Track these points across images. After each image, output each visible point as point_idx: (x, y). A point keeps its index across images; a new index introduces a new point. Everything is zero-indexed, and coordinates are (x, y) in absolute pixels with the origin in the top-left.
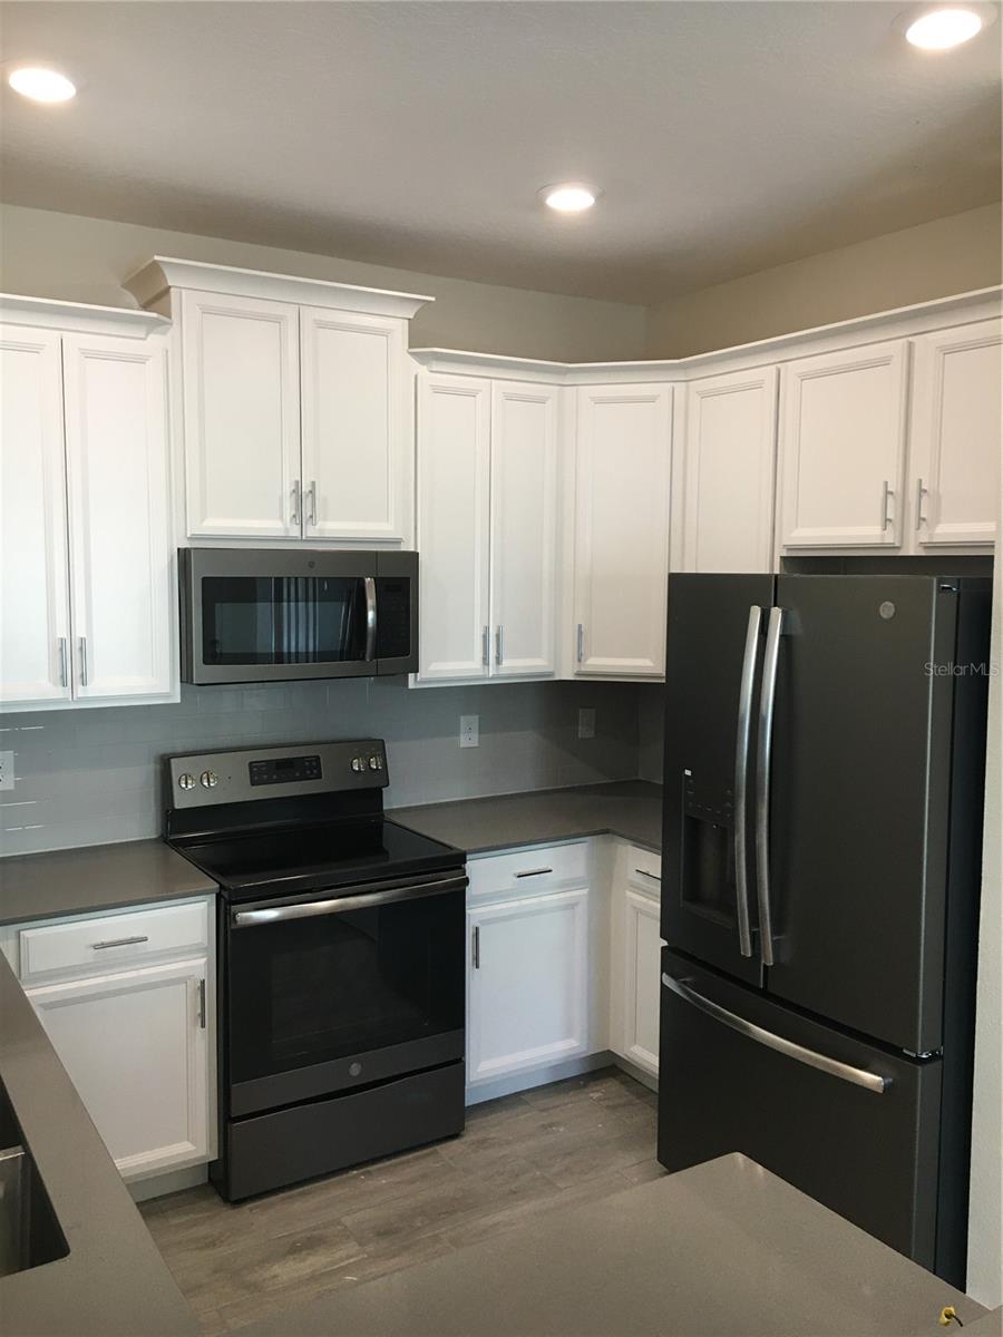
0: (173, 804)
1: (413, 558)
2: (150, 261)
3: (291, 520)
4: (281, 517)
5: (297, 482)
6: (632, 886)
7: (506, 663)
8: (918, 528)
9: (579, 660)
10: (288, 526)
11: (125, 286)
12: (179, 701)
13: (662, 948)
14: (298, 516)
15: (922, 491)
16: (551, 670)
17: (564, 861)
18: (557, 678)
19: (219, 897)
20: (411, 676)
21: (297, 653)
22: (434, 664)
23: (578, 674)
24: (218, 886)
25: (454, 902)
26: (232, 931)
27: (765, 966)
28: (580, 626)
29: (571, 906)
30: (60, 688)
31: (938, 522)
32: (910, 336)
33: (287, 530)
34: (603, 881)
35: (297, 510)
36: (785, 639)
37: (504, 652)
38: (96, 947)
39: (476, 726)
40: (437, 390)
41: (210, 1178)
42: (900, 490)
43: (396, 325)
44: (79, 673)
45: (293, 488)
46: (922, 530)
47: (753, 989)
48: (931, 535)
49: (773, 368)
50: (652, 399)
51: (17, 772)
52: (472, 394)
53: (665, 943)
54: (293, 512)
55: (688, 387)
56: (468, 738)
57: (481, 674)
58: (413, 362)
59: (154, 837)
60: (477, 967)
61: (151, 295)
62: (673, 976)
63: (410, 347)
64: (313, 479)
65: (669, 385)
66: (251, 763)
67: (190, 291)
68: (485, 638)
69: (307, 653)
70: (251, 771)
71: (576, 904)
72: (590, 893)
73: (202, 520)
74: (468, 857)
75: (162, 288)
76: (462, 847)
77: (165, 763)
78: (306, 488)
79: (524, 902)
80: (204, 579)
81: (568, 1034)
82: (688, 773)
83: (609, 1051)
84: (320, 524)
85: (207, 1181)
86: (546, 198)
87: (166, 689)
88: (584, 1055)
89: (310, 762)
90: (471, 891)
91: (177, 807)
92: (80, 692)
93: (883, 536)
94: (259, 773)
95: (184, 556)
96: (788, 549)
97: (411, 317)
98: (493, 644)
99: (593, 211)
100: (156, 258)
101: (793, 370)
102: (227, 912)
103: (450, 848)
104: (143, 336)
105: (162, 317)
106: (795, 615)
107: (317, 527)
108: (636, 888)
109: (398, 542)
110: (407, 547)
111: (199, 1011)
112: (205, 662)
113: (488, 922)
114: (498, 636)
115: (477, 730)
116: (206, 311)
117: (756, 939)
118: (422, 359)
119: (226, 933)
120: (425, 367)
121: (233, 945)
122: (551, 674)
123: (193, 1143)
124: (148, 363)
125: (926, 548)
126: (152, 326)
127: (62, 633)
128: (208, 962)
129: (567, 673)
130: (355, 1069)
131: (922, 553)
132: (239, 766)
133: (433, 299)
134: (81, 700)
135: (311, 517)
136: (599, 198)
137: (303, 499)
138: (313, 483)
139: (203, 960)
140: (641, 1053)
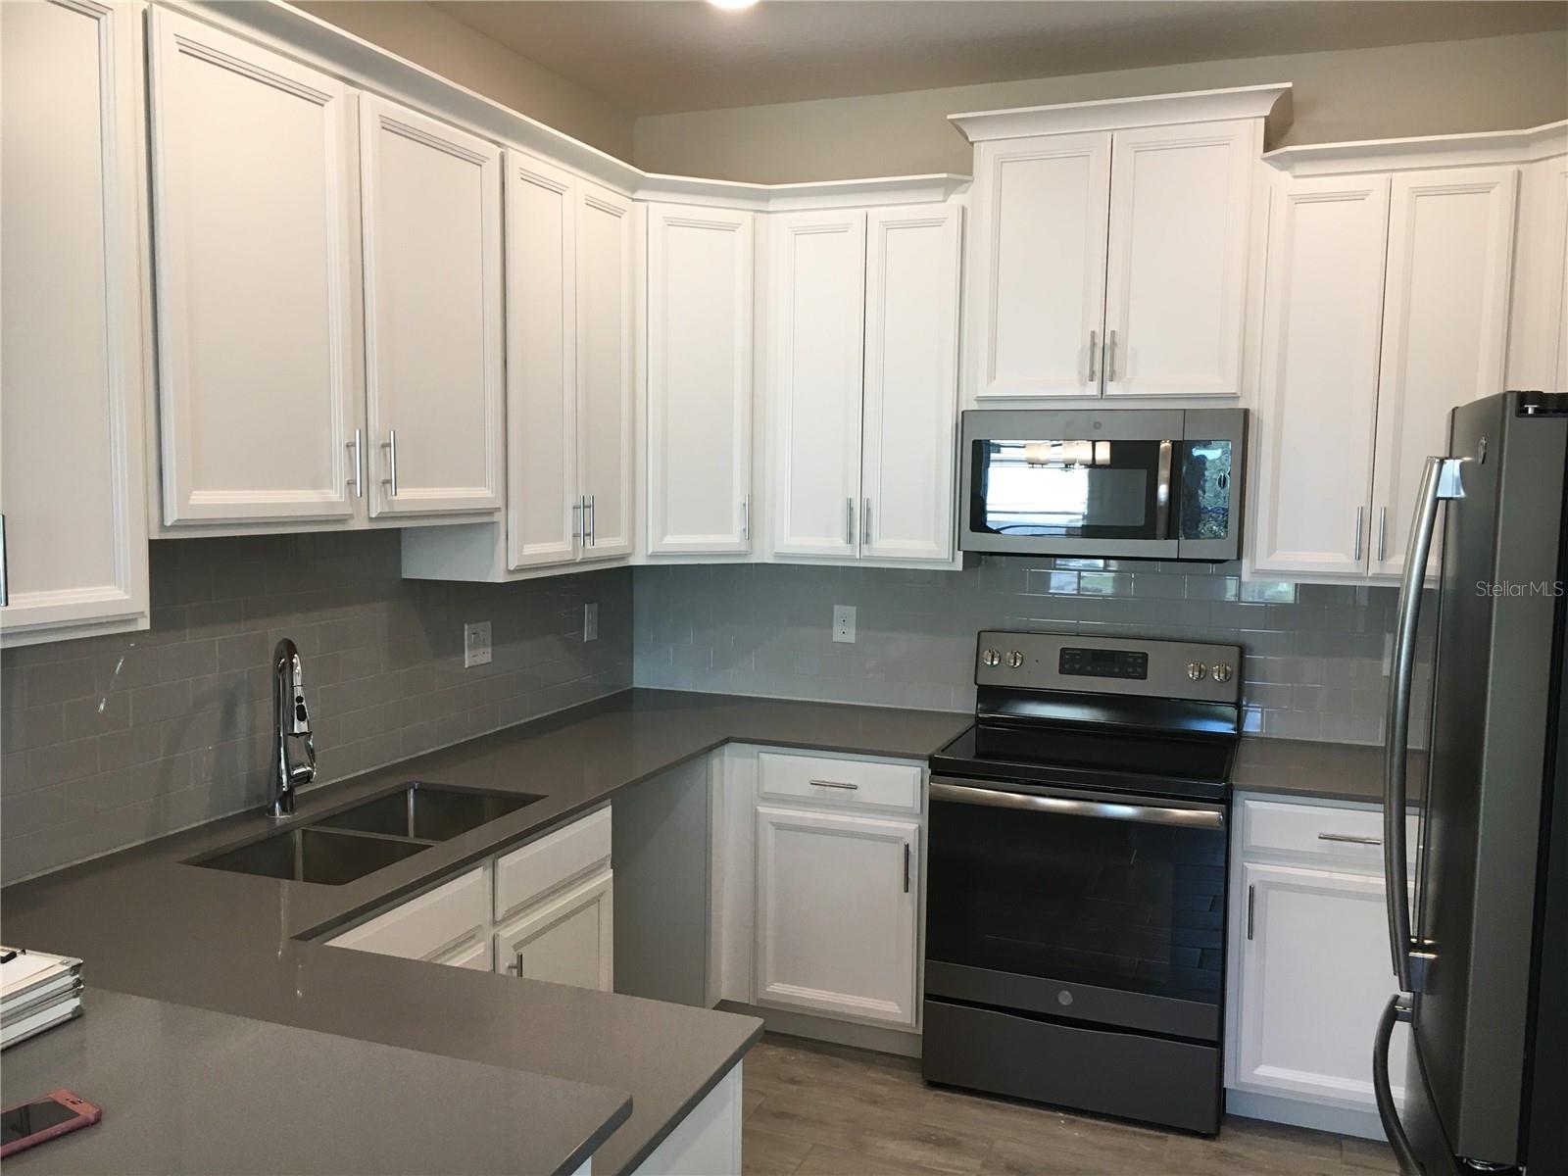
104: (941, 199)
139: (914, 826)
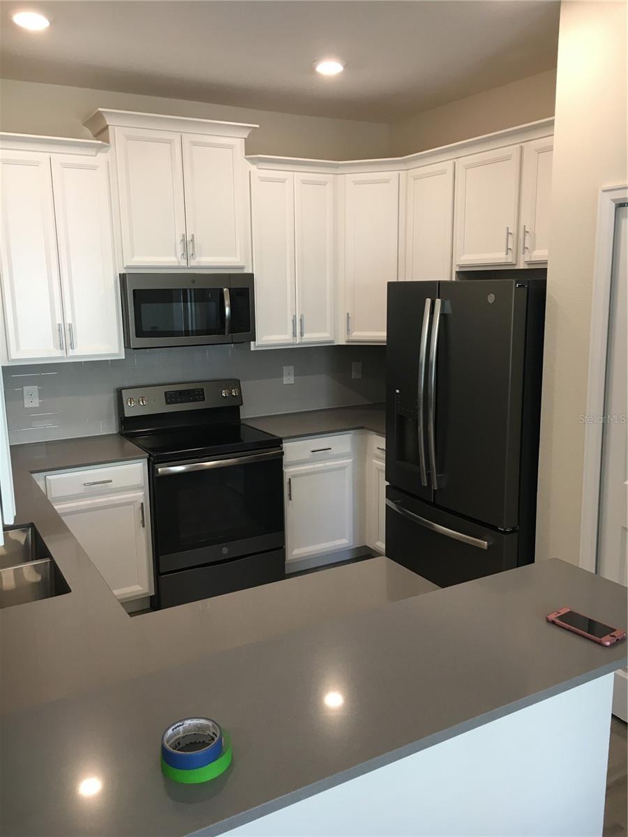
0: (124, 415)
1: (250, 277)
2: (97, 111)
3: (181, 257)
4: (176, 256)
5: (184, 235)
6: (377, 457)
7: (306, 336)
8: (523, 253)
9: (348, 334)
10: (180, 260)
11: (83, 125)
13: (387, 486)
14: (186, 255)
15: (526, 232)
16: (331, 339)
17: (341, 444)
18: (336, 344)
19: (149, 461)
20: (252, 343)
21: (194, 331)
22: (264, 336)
23: (348, 342)
24: (148, 454)
25: (276, 465)
26: (157, 477)
27: (434, 491)
28: (348, 314)
29: (343, 468)
30: (60, 351)
31: (534, 250)
32: (523, 142)
33: (179, 262)
34: (361, 455)
35: (184, 251)
36: (443, 316)
37: (305, 329)
39: (292, 372)
40: (263, 180)
41: (151, 605)
42: (515, 231)
43: (237, 142)
44: (69, 342)
45: (182, 238)
46: (525, 254)
47: (428, 503)
48: (530, 257)
49: (451, 162)
50: (387, 181)
51: (41, 397)
52: (283, 181)
53: (388, 484)
54: (182, 252)
55: (407, 174)
56: (289, 379)
57: (291, 342)
58: (248, 163)
59: (115, 432)
60: (290, 499)
61: (101, 132)
62: (389, 499)
63: (246, 154)
64: (193, 233)
65: (397, 172)
66: (166, 392)
67: (119, 128)
68: (294, 321)
71: (346, 467)
72: (354, 461)
73: (133, 257)
74: (284, 441)
75: (104, 126)
76: (281, 436)
77: (119, 393)
78: (189, 238)
80: (134, 290)
81: (343, 537)
82: (398, 391)
83: (366, 546)
84: (198, 259)
85: (149, 607)
86: (316, 67)
87: (117, 351)
88: (352, 548)
89: (198, 391)
90: (287, 459)
91: (126, 416)
92: (71, 353)
93: (507, 259)
94: (171, 398)
95: (123, 278)
96: (460, 267)
97: (246, 137)
98: (299, 324)
99: (342, 74)
100: (100, 109)
101: (462, 163)
102: (153, 468)
103: (274, 436)
105: (104, 143)
106: (447, 303)
107: (196, 260)
108: (378, 458)
109: (242, 268)
111: (141, 519)
112: (137, 336)
113: (295, 476)
114: (301, 320)
115: (293, 374)
116: (129, 138)
117: (429, 476)
118: (252, 161)
119: (153, 478)
120: (255, 166)
121: (158, 485)
122: (333, 342)
123: (142, 587)
124: (98, 169)
125: (529, 264)
126: (99, 148)
127: (59, 321)
128: (144, 494)
129: (341, 341)
130: (225, 550)
131: (527, 267)
132: (160, 394)
133: (258, 126)
134: (71, 357)
135: (192, 254)
136: (345, 67)
137: (187, 244)
138: (193, 235)
140: (381, 545)
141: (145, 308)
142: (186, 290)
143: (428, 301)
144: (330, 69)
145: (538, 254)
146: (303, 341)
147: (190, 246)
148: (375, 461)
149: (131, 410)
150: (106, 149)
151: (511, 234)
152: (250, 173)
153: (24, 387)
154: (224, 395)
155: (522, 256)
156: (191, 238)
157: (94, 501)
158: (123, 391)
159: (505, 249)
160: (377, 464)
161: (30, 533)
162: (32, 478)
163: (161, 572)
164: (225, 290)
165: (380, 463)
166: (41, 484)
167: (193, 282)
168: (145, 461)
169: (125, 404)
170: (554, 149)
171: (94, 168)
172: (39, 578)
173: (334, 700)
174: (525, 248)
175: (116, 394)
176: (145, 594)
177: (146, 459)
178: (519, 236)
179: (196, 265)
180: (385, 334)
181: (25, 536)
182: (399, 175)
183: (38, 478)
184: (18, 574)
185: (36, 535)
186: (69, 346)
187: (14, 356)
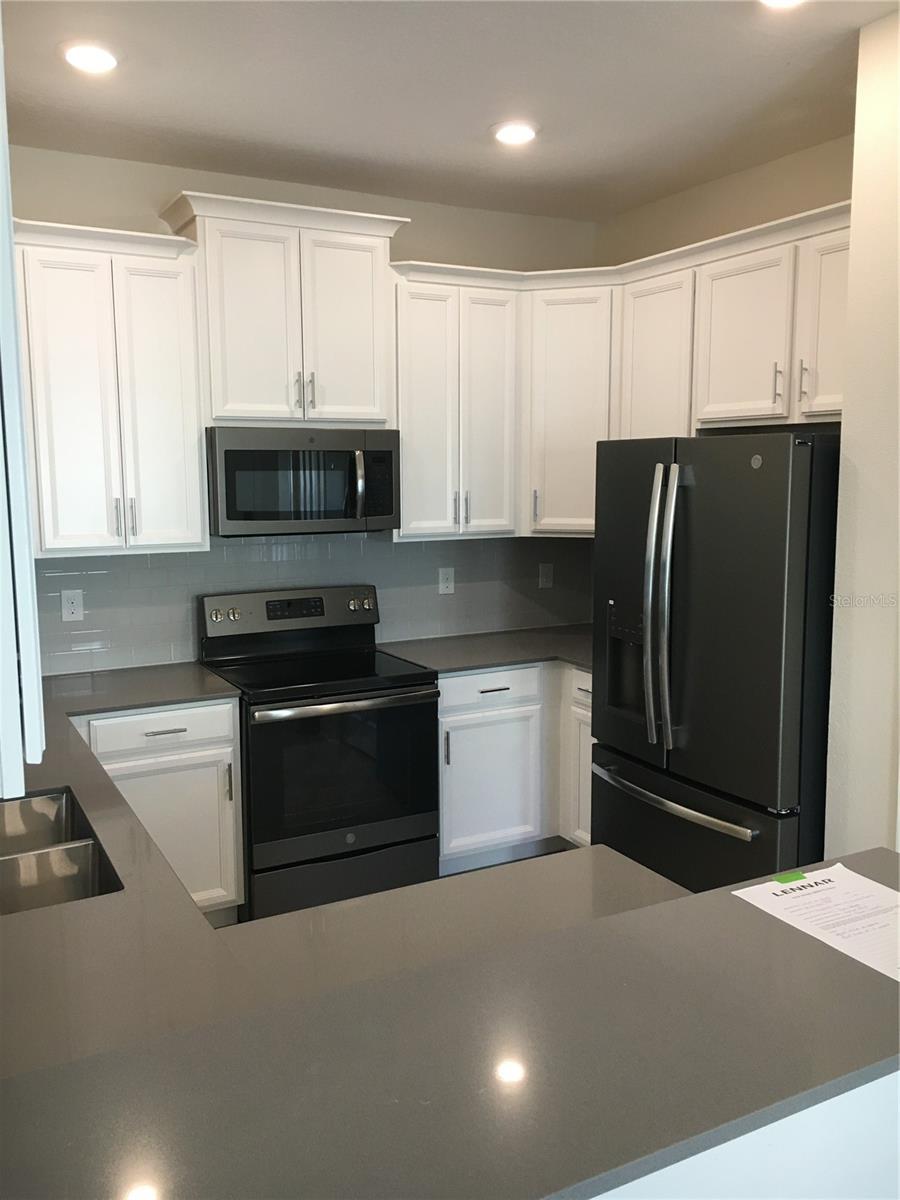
0: (206, 634)
1: (394, 435)
2: (179, 195)
3: (295, 405)
4: (288, 403)
5: (299, 373)
7: (474, 522)
8: (800, 401)
9: (535, 521)
10: (293, 409)
11: (160, 217)
12: (208, 549)
13: (594, 745)
14: (301, 403)
15: (803, 370)
16: (511, 528)
17: (520, 682)
18: (517, 535)
19: (241, 700)
20: (395, 531)
21: (311, 512)
22: (414, 523)
23: (534, 532)
24: (240, 691)
25: (428, 712)
26: (252, 726)
27: (668, 751)
28: (535, 492)
29: (526, 719)
30: (116, 537)
31: (816, 396)
32: (798, 240)
33: (292, 412)
34: (553, 698)
35: (300, 396)
36: (682, 489)
37: (472, 513)
38: (147, 735)
39: (452, 577)
40: (415, 296)
42: (787, 369)
43: (380, 243)
44: (131, 525)
45: (297, 378)
46: (802, 402)
47: (659, 770)
48: (811, 406)
49: (690, 271)
50: (593, 301)
51: (86, 606)
52: (443, 299)
53: (595, 741)
54: (297, 398)
55: (623, 290)
56: (446, 586)
57: (452, 530)
58: (394, 272)
59: (193, 660)
60: (448, 763)
61: (181, 222)
62: (601, 765)
63: (391, 260)
64: (313, 371)
65: (609, 288)
66: (267, 602)
67: (211, 218)
68: (456, 501)
69: (319, 511)
70: (267, 608)
71: (532, 716)
72: (542, 709)
73: (225, 404)
74: (440, 676)
75: (187, 219)
76: (436, 668)
77: (200, 602)
78: (307, 378)
79: (487, 714)
80: (226, 452)
81: (525, 823)
82: (611, 602)
83: (559, 836)
84: (320, 408)
86: (496, 133)
87: (198, 540)
88: (538, 839)
89: (315, 602)
90: (443, 703)
91: (209, 635)
92: (132, 541)
93: (774, 408)
94: (275, 610)
95: (210, 433)
96: (702, 423)
97: (392, 235)
98: (463, 506)
99: (534, 143)
100: (184, 192)
101: (705, 272)
102: (247, 711)
103: (425, 668)
104: (174, 257)
105: (189, 241)
106: (689, 469)
107: (316, 410)
108: (578, 703)
109: (383, 422)
110: (391, 426)
111: (228, 788)
112: (229, 518)
113: (456, 728)
114: (466, 500)
115: (453, 580)
116: (224, 235)
117: (660, 730)
118: (402, 270)
119: (247, 727)
120: (403, 277)
121: (254, 738)
122: (512, 532)
123: (226, 891)
124: (180, 278)
125: (808, 416)
126: (181, 248)
127: (117, 494)
128: (234, 750)
129: (525, 532)
130: (350, 838)
131: (805, 421)
132: (258, 604)
133: (409, 220)
134: (132, 547)
135: (311, 402)
136: (539, 132)
137: (305, 388)
138: (313, 374)
139: (230, 749)
140: (584, 835)
141: (241, 476)
142: (298, 451)
143: (660, 468)
144: (516, 135)
145: (821, 402)
146: (470, 530)
147: (308, 390)
148: (574, 708)
149: (218, 627)
150: (192, 249)
151: (780, 372)
152: (396, 286)
153: (63, 592)
154: (352, 608)
155: (796, 404)
156: (310, 378)
157: (160, 760)
158: (206, 599)
159: (771, 395)
160: (579, 712)
161: (64, 801)
162: (70, 722)
163: (255, 868)
164: (358, 453)
165: (585, 712)
166: (83, 733)
167: (312, 440)
168: (236, 701)
169: (208, 617)
170: (851, 247)
171: (174, 276)
172: (75, 870)
173: (510, 1072)
174: (802, 393)
175: (195, 605)
176: (230, 902)
177: (238, 699)
178: (792, 376)
179: (317, 416)
180: (592, 521)
181: (56, 807)
182: (612, 291)
183: (79, 723)
184: (43, 862)
185: (73, 804)
186: (129, 531)
187: (51, 542)
